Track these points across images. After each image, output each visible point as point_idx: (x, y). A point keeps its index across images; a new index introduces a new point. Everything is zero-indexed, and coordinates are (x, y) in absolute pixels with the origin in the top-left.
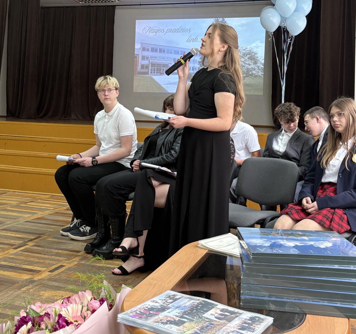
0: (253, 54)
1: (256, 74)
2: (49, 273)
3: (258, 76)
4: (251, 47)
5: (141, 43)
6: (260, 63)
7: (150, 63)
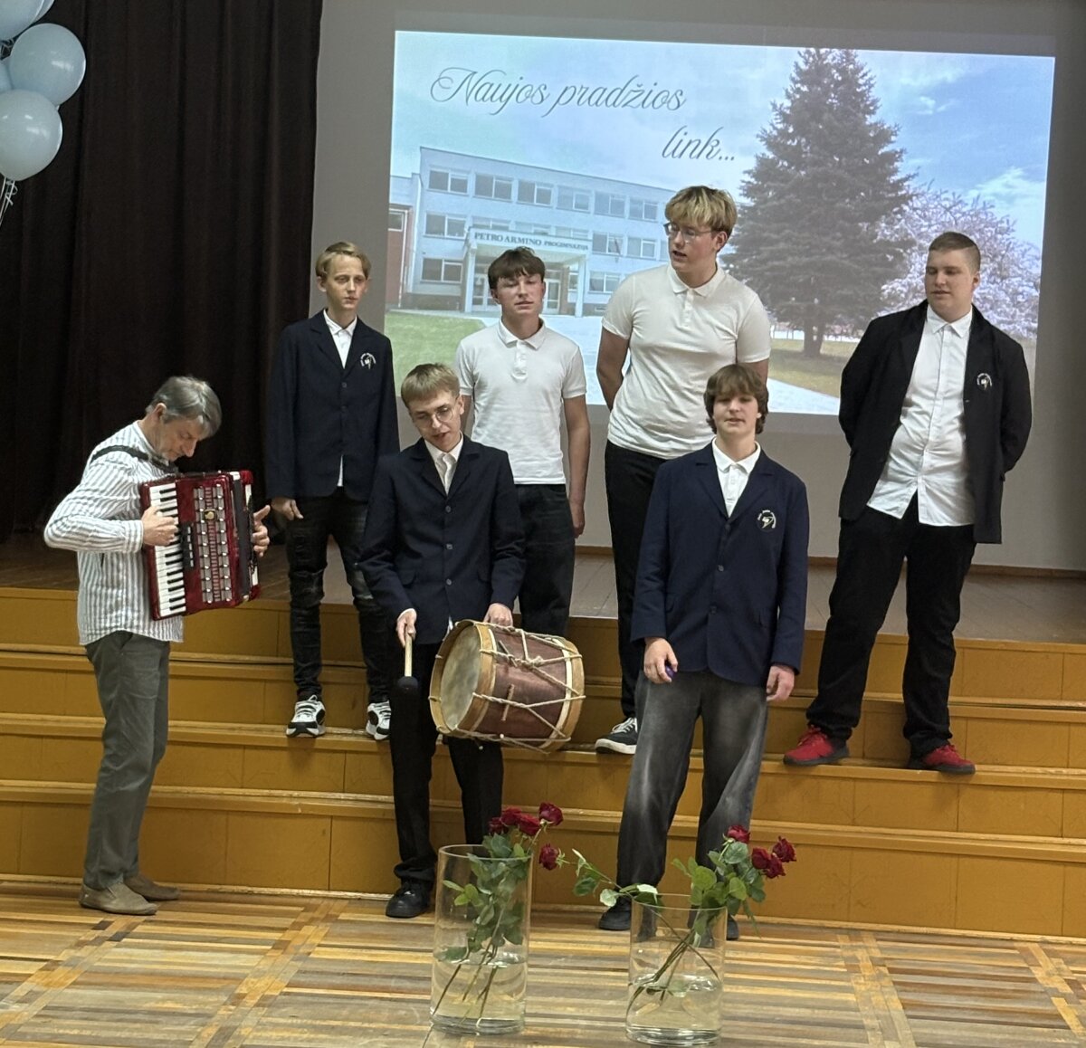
0: (990, 231)
4: (978, 197)
5: (421, 148)
6: (1020, 276)
7: (473, 251)
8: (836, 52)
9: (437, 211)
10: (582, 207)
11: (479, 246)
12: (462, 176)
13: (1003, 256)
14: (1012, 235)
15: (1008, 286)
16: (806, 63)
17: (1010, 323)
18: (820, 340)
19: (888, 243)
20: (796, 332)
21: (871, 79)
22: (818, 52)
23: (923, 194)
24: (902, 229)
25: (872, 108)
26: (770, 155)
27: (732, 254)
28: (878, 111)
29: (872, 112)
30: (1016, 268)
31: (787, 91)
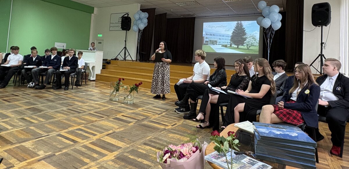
2: (171, 126)
3: (256, 46)
8: (240, 22)
9: (207, 37)
10: (218, 36)
11: (210, 39)
12: (208, 34)
14: (256, 37)
15: (256, 41)
16: (237, 23)
18: (238, 47)
24: (246, 37)
26: (234, 31)
27: (231, 39)
28: (244, 26)
31: (235, 25)
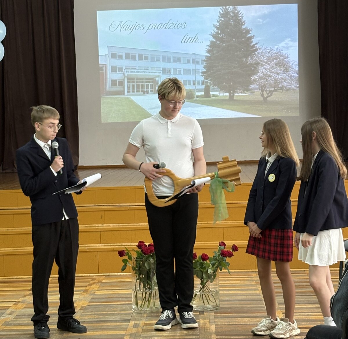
0: (282, 58)
1: (288, 87)
3: (292, 89)
4: (278, 48)
5: (108, 46)
6: (292, 71)
7: (126, 76)
8: (231, 7)
9: (114, 65)
10: (158, 60)
11: (128, 75)
12: (120, 54)
13: (287, 65)
14: (289, 58)
15: (289, 74)
16: (223, 11)
17: (290, 85)
18: (234, 95)
19: (252, 64)
20: (226, 93)
21: (242, 15)
22: (226, 8)
23: (261, 48)
24: (256, 59)
25: (243, 23)
26: (214, 40)
27: (205, 71)
28: (245, 24)
29: (244, 25)
30: (291, 69)
31: (217, 20)
